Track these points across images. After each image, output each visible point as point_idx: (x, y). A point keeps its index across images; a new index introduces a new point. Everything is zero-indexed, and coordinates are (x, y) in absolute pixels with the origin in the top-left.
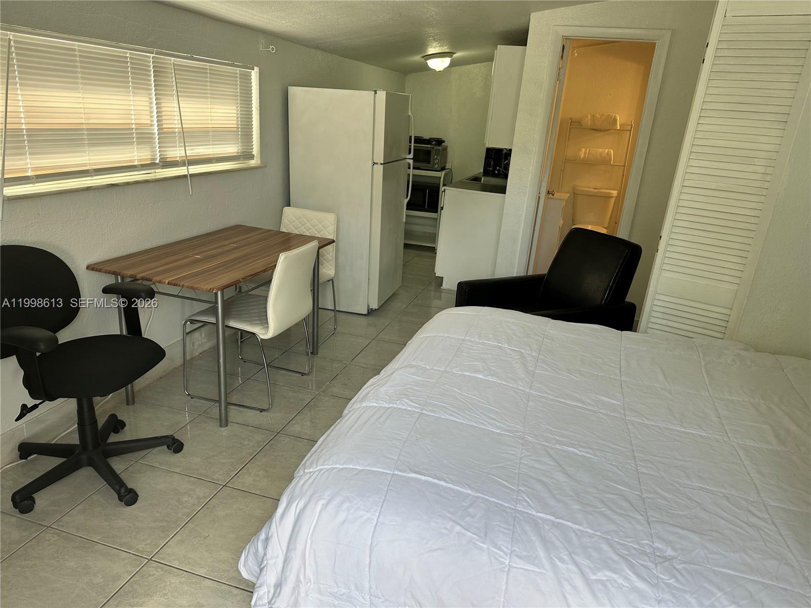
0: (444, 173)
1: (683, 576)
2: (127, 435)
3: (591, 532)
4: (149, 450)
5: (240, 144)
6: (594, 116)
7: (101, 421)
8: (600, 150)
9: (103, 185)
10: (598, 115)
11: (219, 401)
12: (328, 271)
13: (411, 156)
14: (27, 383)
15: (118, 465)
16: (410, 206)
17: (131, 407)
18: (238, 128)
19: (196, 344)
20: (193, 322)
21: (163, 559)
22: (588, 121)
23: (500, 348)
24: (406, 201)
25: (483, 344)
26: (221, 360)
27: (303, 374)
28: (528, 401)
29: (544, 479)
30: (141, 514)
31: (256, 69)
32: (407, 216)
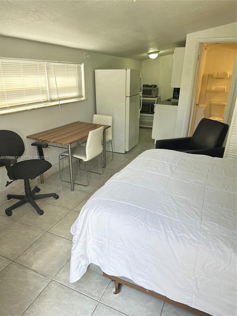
0: (157, 98)
1: (209, 236)
2: (41, 193)
3: (180, 221)
4: (48, 198)
5: (78, 92)
6: (218, 73)
7: (32, 189)
8: (221, 86)
9: (31, 109)
10: (220, 72)
11: (71, 183)
12: (109, 137)
13: (142, 93)
14: (9, 174)
15: (38, 202)
16: (141, 112)
17: (43, 184)
18: (77, 86)
19: (65, 163)
20: (62, 155)
21: (51, 232)
22: (215, 75)
23: (163, 163)
24: (140, 110)
25: (157, 162)
26: (71, 168)
27: (100, 174)
28: (169, 181)
29: (168, 205)
30: (45, 218)
31: (83, 64)
32: (140, 116)
